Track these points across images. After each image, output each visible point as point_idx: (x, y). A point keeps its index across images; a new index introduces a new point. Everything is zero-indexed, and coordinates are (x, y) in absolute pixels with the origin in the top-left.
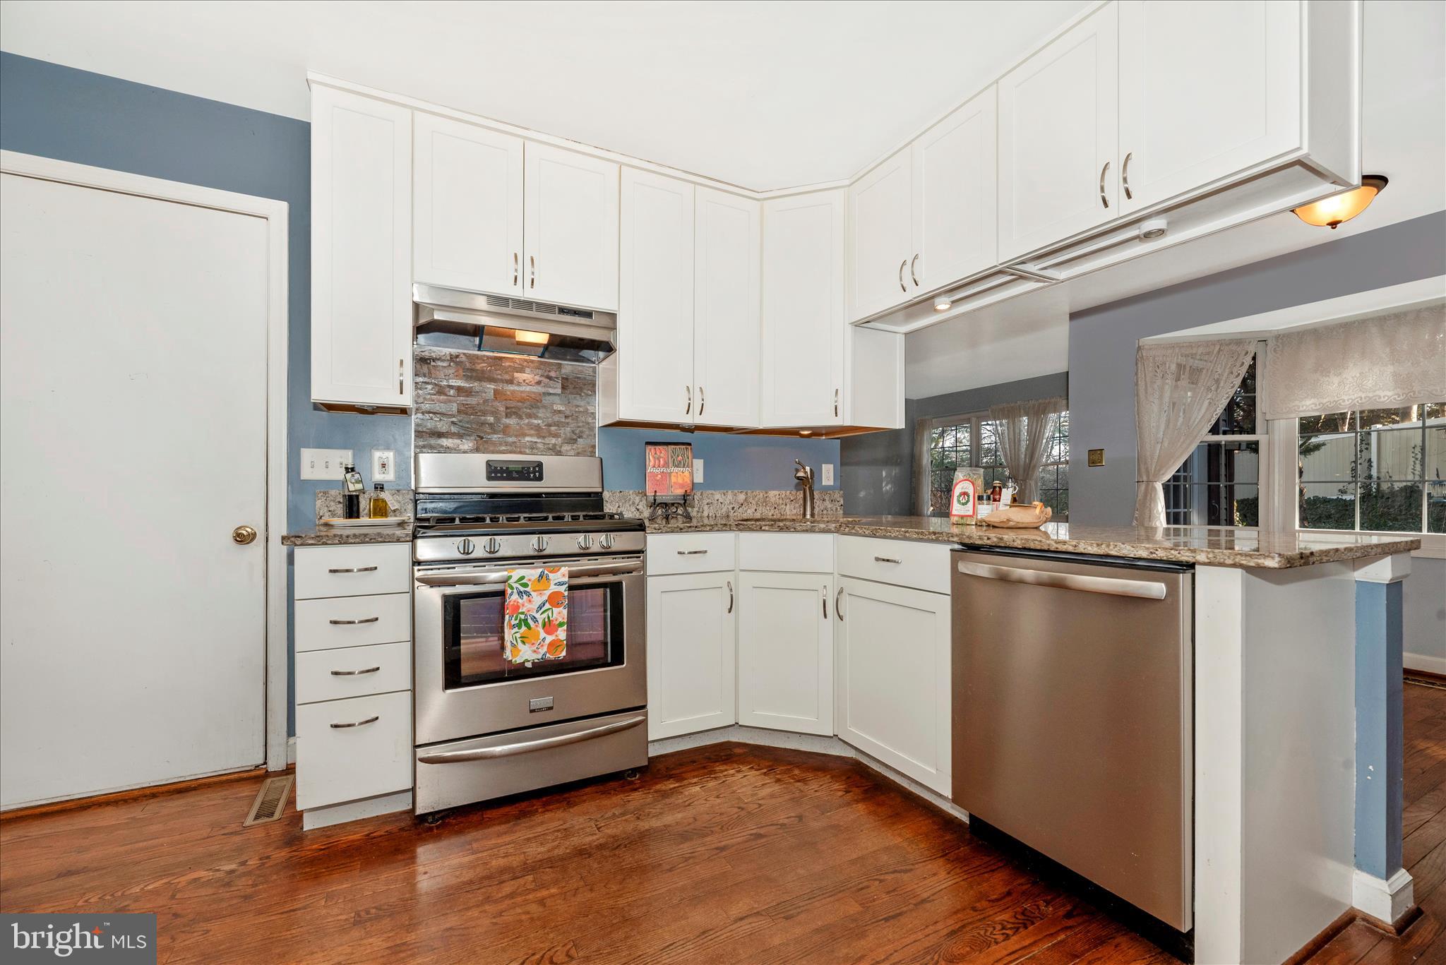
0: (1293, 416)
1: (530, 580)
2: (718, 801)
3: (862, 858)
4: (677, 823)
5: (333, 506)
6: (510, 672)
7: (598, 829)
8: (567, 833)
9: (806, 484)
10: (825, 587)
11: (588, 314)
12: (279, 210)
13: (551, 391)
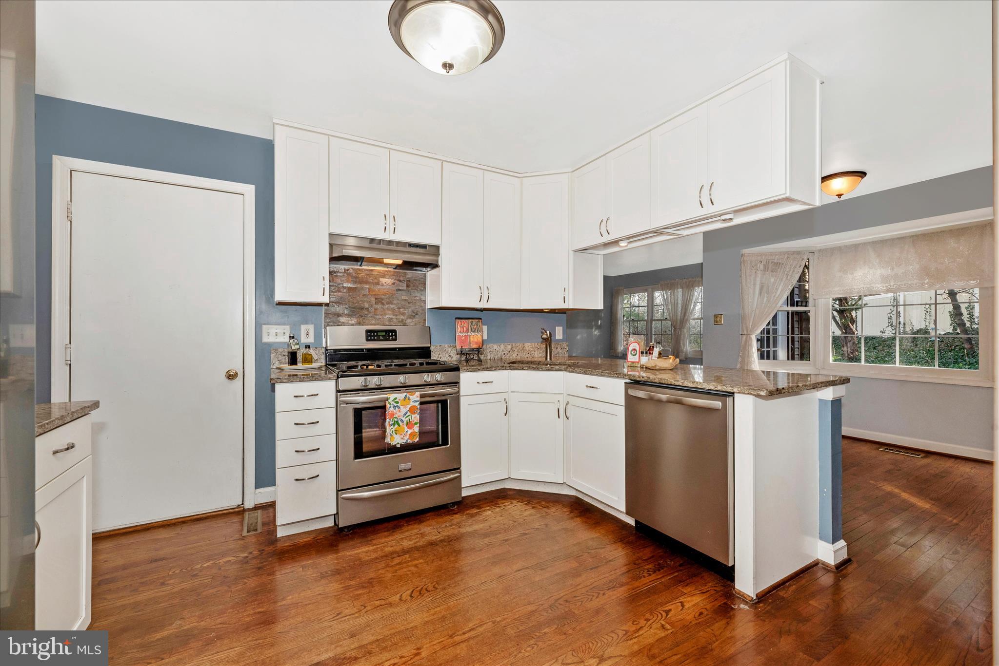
0: (828, 297)
1: (399, 400)
2: (502, 518)
3: (579, 543)
4: (481, 529)
5: (280, 358)
6: (388, 449)
7: (439, 533)
8: (423, 535)
9: (548, 341)
10: (559, 401)
11: (424, 247)
12: (249, 190)
13: (401, 288)
